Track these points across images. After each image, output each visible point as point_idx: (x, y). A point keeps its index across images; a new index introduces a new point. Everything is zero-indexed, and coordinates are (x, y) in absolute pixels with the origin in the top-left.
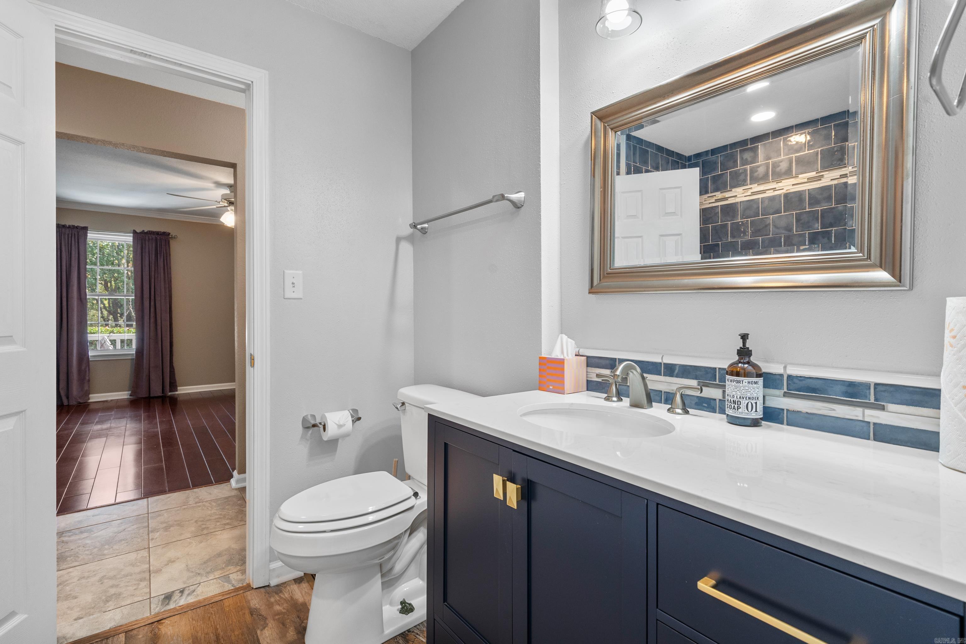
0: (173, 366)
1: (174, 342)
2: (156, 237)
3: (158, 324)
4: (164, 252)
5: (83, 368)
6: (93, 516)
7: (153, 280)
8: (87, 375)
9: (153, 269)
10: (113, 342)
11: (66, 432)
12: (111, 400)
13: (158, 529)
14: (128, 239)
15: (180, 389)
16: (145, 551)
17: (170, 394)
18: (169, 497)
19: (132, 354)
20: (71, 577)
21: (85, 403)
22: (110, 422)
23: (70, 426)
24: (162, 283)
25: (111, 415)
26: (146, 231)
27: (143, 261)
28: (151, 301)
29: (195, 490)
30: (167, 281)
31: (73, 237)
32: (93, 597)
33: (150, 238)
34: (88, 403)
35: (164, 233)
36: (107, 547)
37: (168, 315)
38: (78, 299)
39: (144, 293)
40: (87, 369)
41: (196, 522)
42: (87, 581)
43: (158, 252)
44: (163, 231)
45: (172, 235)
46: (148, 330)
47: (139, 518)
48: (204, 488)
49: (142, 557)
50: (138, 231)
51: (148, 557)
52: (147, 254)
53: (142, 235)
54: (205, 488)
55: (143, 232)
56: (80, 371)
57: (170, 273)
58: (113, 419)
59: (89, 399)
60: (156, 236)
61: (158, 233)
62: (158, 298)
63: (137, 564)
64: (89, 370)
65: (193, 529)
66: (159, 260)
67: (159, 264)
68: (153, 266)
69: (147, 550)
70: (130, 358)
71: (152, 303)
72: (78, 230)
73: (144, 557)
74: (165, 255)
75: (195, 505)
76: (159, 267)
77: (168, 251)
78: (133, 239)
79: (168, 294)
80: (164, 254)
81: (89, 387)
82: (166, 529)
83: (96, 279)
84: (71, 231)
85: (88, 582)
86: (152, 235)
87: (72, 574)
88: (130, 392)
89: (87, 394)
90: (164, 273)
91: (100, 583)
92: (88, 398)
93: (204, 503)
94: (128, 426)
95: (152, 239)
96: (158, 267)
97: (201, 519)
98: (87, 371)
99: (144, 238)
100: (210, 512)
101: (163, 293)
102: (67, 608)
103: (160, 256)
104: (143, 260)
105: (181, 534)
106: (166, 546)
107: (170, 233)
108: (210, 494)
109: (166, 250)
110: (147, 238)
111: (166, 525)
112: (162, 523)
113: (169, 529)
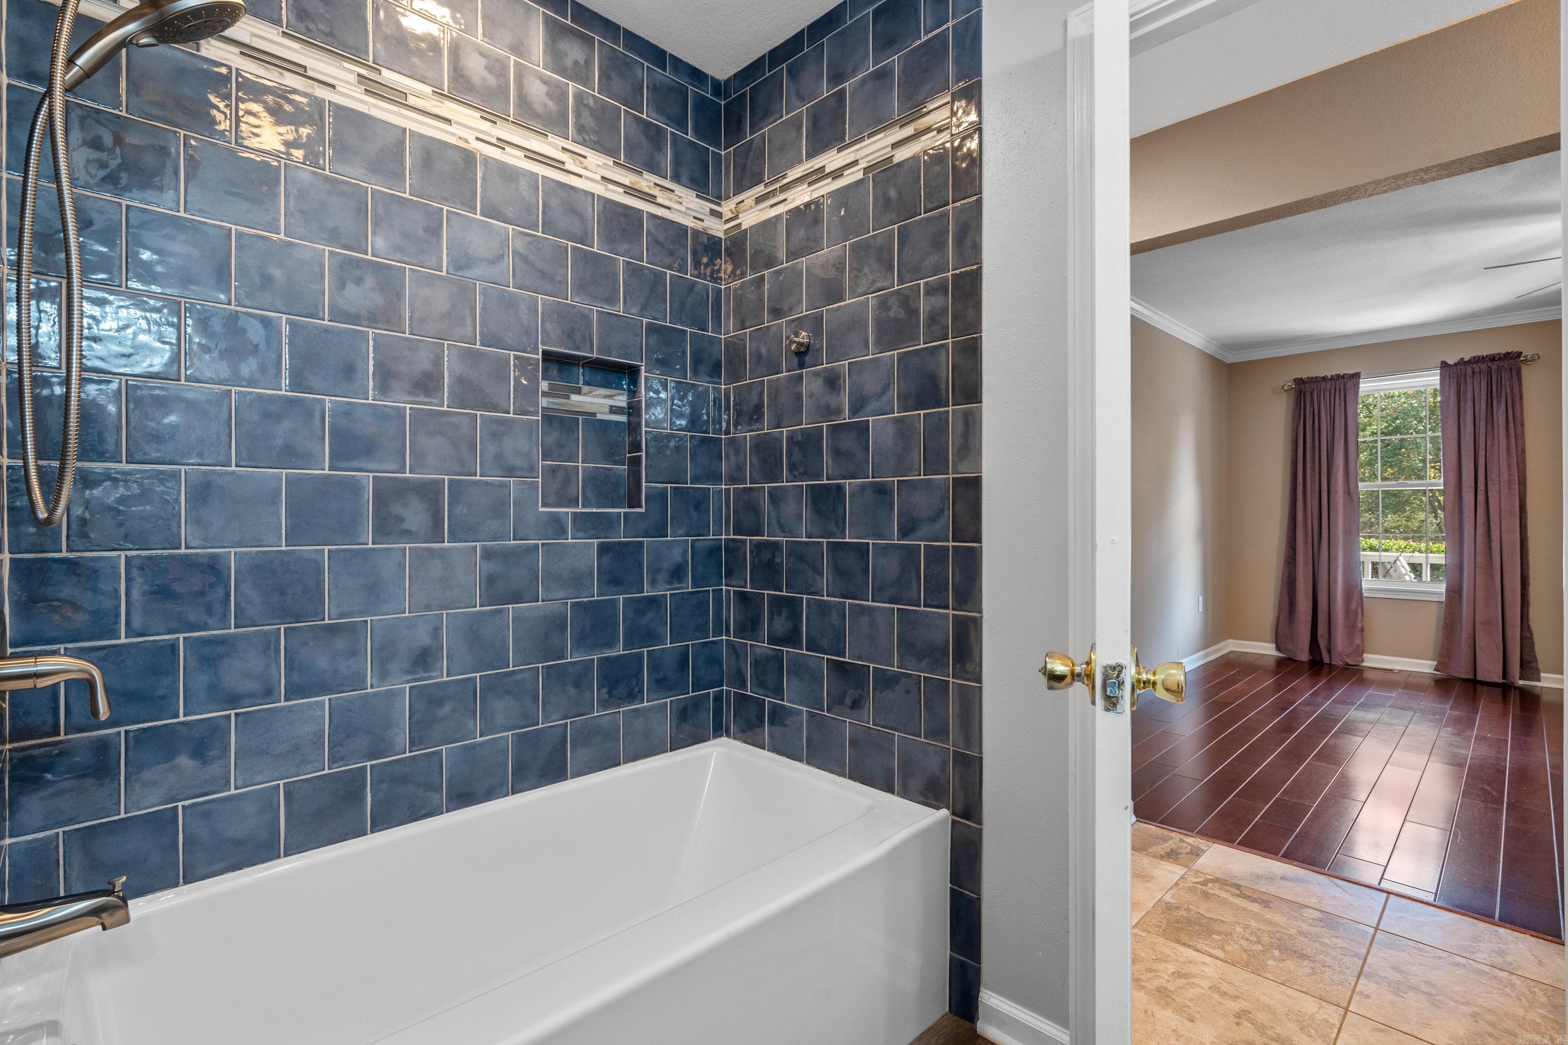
0: (1529, 626)
1: (1531, 576)
2: (1489, 367)
3: (1493, 537)
4: (1506, 394)
5: (1353, 606)
6: (1282, 878)
7: (1482, 453)
8: (1360, 619)
9: (1482, 430)
10: (1416, 568)
11: (1308, 709)
12: (1400, 671)
13: (1380, 977)
14: (1432, 380)
15: (1545, 677)
16: (1336, 1012)
17: (1521, 682)
18: (1434, 915)
19: (1440, 594)
20: (1203, 973)
21: (1356, 665)
22: (1382, 709)
23: (1318, 700)
24: (1503, 456)
25: (1390, 697)
26: (1467, 358)
27: (1461, 419)
28: (1479, 493)
29: (1501, 930)
30: (1514, 452)
31: (1337, 393)
32: (1215, 1040)
33: (1477, 370)
34: (1360, 666)
35: (1508, 356)
36: (1277, 953)
37: (1518, 520)
38: (1345, 493)
39: (1463, 479)
40: (1360, 611)
41: (1475, 1016)
42: (1220, 1000)
43: (1494, 395)
44: (1504, 351)
45: (1526, 357)
46: (1473, 550)
47: (1355, 928)
48: (1528, 936)
49: (1325, 1020)
50: (1451, 362)
51: (1336, 1031)
52: (1470, 404)
53: (1459, 367)
54: (1533, 939)
55: (1462, 362)
56: (1347, 611)
57: (1523, 434)
58: (1389, 707)
59: (1363, 661)
60: (1489, 364)
61: (1492, 358)
62: (1493, 488)
63: (1310, 1029)
64: (1362, 612)
65: (1461, 1032)
66: (1495, 410)
67: (1495, 419)
68: (1483, 424)
69: (1342, 1011)
70: (1436, 599)
71: (1481, 498)
72: (1345, 380)
73: (1328, 1022)
74: (1509, 399)
75: (1487, 969)
76: (1495, 425)
77: (1516, 390)
78: (1441, 379)
79: (1517, 478)
80: (1506, 398)
81: (1363, 640)
82: (1398, 989)
83: (1424, 461)
84: (1333, 384)
85: (1221, 1003)
86: (1480, 364)
87: (1206, 969)
88: (1435, 663)
89: (1360, 652)
90: (1508, 435)
91: (1236, 1020)
92: (1360, 659)
93: (1513, 977)
94: (1410, 726)
95: (1480, 373)
96: (1493, 425)
97: (1489, 1017)
98: (1360, 613)
99: (1463, 373)
100: (1521, 1012)
101: (1505, 477)
102: (1173, 1031)
103: (1499, 402)
104: (1462, 416)
105: (1425, 1025)
106: (1382, 1030)
107: (1521, 353)
108: (1541, 963)
109: (1512, 389)
110: (1469, 371)
111: (1403, 980)
112: (1395, 968)
113: (1405, 993)
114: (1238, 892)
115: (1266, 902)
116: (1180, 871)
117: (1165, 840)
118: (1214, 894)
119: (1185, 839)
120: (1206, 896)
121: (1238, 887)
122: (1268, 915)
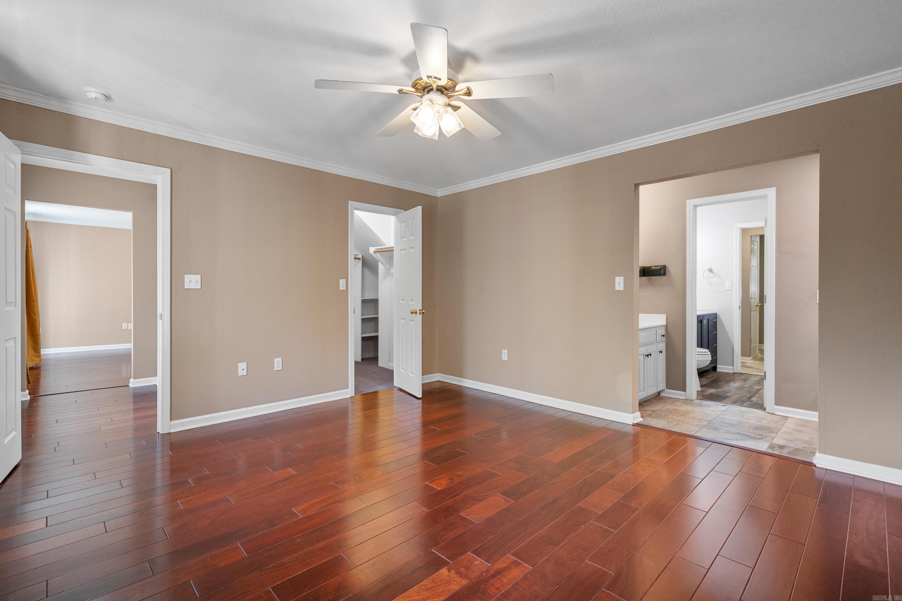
6: (732, 439)
18: (681, 431)
100: (673, 416)
112: (701, 422)
114: (749, 436)
115: (738, 433)
116: (775, 441)
117: (789, 453)
118: (758, 435)
119: (780, 454)
120: (761, 435)
121: (749, 437)
122: (737, 431)
